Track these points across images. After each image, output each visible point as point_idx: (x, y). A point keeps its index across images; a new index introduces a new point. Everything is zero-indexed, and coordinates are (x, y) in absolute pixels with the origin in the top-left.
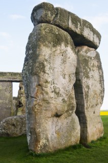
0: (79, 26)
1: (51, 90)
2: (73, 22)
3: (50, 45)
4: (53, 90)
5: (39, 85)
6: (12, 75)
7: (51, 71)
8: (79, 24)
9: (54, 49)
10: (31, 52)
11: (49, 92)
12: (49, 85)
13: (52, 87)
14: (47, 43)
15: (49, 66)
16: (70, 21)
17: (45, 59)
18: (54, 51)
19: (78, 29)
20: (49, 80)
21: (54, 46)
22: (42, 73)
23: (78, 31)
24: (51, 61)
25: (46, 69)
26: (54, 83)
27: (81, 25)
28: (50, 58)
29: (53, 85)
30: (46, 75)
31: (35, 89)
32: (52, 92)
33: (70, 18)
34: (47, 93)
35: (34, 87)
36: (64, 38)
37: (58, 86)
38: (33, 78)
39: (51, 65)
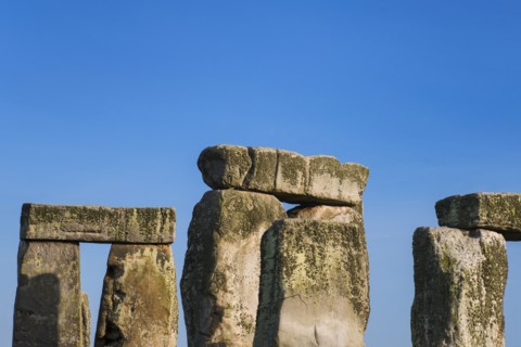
0: (299, 179)
1: (236, 322)
2: (286, 176)
3: (236, 237)
4: (240, 320)
5: (215, 313)
6: (81, 217)
7: (238, 284)
8: (300, 174)
9: (243, 243)
10: (200, 248)
11: (232, 324)
12: (233, 313)
13: (238, 315)
14: (231, 234)
15: (234, 276)
16: (280, 175)
17: (227, 266)
18: (244, 247)
19: (299, 185)
20: (234, 303)
21: (244, 236)
22: (221, 293)
23: (298, 190)
24: (238, 266)
25: (228, 284)
26: (241, 307)
27: (304, 175)
28: (235, 260)
29: (240, 312)
30: (229, 295)
31: (207, 319)
32: (238, 324)
33: (280, 168)
34: (229, 327)
35: (206, 316)
36: (264, 214)
37: (248, 313)
38: (205, 300)
39: (238, 273)
